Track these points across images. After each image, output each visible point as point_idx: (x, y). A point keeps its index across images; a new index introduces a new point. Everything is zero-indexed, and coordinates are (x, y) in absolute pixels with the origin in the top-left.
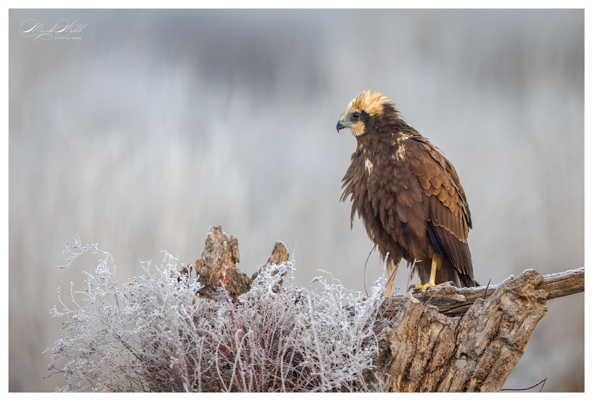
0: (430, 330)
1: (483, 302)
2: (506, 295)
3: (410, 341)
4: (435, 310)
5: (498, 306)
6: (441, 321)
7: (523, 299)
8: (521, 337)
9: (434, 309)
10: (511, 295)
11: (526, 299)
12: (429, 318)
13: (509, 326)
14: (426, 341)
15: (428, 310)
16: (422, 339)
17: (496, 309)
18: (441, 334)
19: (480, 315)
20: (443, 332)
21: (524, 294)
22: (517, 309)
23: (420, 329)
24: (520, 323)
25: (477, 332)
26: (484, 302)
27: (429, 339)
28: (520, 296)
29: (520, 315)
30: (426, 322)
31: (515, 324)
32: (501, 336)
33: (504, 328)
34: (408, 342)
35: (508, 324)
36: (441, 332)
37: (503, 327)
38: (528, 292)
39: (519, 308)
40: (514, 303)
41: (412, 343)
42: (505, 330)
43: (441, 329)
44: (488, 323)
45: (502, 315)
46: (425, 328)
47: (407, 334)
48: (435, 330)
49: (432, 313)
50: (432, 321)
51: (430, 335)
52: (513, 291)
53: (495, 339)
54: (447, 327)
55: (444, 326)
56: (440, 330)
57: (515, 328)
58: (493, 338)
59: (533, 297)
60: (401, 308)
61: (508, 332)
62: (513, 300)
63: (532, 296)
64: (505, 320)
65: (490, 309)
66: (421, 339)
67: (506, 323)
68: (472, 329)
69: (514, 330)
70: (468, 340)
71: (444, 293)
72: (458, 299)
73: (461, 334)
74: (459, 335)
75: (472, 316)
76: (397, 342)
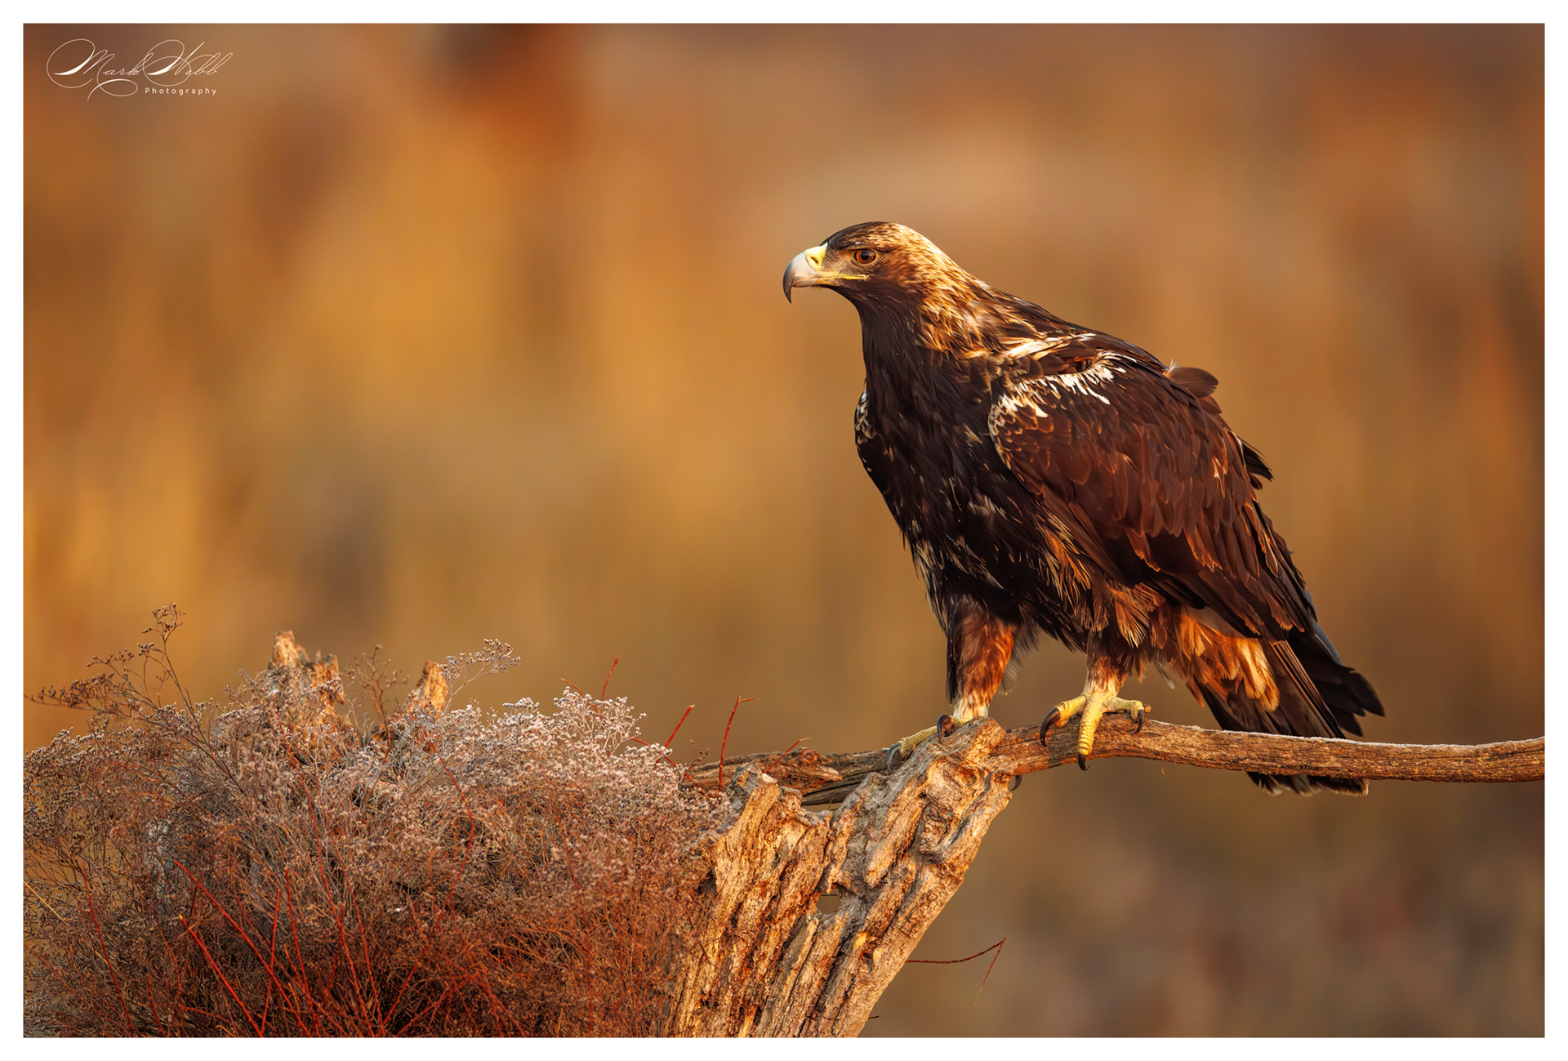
0: (779, 837)
1: (886, 780)
2: (937, 767)
3: (746, 860)
4: (795, 798)
5: (919, 789)
6: (802, 819)
7: (969, 774)
8: (963, 850)
9: (795, 795)
10: (947, 767)
11: (972, 776)
12: (783, 813)
13: (938, 828)
14: (770, 858)
15: (782, 797)
16: (764, 855)
17: (916, 795)
18: (799, 844)
19: (878, 806)
20: (805, 841)
21: (971, 764)
22: (958, 795)
23: (762, 834)
24: (963, 825)
25: (869, 842)
26: (888, 782)
27: (777, 855)
28: (964, 769)
29: (961, 806)
30: (775, 820)
31: (952, 824)
32: (923, 849)
33: (930, 831)
34: (744, 861)
35: (937, 824)
36: (801, 842)
37: (927, 830)
38: (977, 760)
39: (961, 793)
40: (952, 783)
41: (751, 862)
42: (929, 835)
43: (801, 835)
44: (897, 822)
45: (924, 806)
46: (771, 833)
47: (744, 846)
48: (791, 836)
49: (790, 802)
50: (788, 818)
51: (778, 846)
52: (951, 759)
53: (906, 854)
54: (813, 831)
55: (808, 828)
56: (799, 837)
57: (952, 832)
58: (902, 853)
59: (988, 770)
60: (733, 792)
61: (937, 841)
62: (948, 777)
63: (984, 768)
64: (930, 816)
65: (904, 795)
66: (761, 854)
67: (933, 823)
68: (858, 835)
69: (950, 836)
70: (847, 857)
71: (795, 765)
72: (826, 775)
73: (834, 845)
74: (830, 847)
75: (858, 809)
76: (727, 861)
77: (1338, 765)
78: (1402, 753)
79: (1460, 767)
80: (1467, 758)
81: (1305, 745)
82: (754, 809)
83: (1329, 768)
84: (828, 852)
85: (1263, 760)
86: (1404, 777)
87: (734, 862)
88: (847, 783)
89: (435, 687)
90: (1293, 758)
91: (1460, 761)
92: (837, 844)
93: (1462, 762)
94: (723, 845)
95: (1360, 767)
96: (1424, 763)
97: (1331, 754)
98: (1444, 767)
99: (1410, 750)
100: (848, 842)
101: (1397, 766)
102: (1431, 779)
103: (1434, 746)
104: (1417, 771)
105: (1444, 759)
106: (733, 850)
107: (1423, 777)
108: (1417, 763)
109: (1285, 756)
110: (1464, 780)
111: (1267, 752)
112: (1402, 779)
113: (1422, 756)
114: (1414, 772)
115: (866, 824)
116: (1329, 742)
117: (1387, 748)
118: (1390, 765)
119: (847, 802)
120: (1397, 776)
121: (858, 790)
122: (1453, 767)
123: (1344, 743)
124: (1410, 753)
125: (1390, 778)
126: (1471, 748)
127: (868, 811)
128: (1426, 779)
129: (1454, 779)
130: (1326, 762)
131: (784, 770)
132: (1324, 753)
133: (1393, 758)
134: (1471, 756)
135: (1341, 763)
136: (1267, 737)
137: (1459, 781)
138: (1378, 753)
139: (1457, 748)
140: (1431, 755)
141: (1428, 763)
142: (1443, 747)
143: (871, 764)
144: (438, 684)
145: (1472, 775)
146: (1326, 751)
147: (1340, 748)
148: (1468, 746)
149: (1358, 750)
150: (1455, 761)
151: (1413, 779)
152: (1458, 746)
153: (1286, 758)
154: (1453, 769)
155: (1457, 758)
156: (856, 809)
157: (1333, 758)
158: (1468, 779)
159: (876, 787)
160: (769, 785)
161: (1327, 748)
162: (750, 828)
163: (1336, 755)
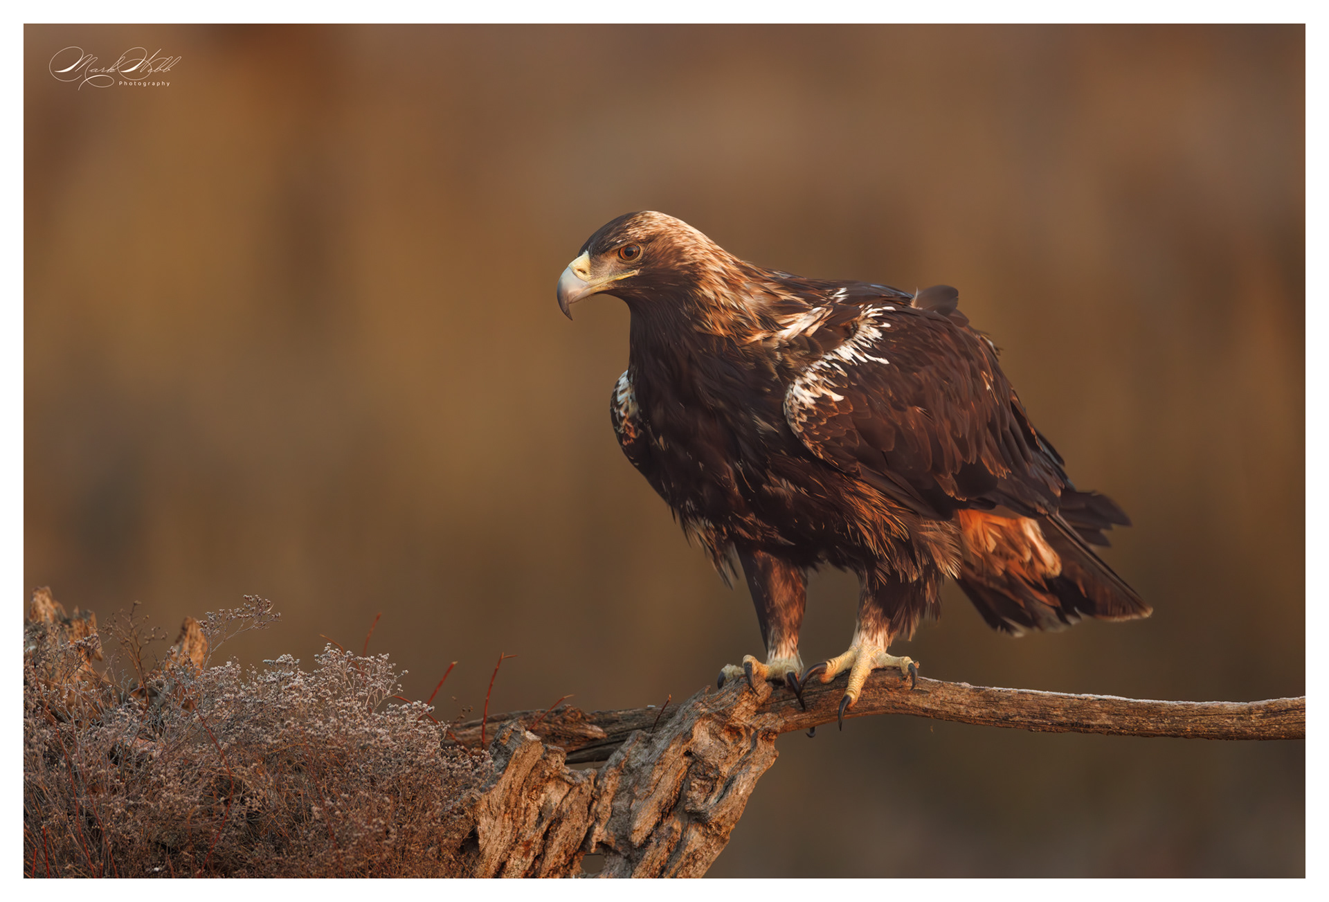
0: (543, 795)
1: (651, 738)
2: (703, 724)
3: (509, 819)
4: (559, 756)
5: (685, 747)
6: (566, 778)
7: (735, 731)
8: (729, 809)
9: (559, 753)
10: (713, 725)
11: (739, 734)
12: (546, 771)
13: (704, 787)
14: (533, 817)
15: (546, 755)
16: (527, 813)
17: (681, 753)
18: (564, 803)
19: (643, 765)
20: (569, 799)
21: (737, 722)
22: (724, 753)
23: (525, 793)
24: (729, 783)
25: (634, 801)
26: (653, 740)
27: (540, 814)
28: (730, 726)
29: (727, 764)
30: (538, 779)
31: (718, 782)
32: (688, 808)
33: (695, 790)
34: (507, 820)
35: (703, 783)
36: (565, 801)
37: (693, 789)
38: (743, 718)
39: (727, 751)
40: (718, 741)
41: (514, 821)
42: (695, 794)
43: (565, 793)
44: (662, 780)
45: (689, 764)
46: (535, 791)
47: (507, 805)
48: (554, 795)
49: (554, 760)
50: (552, 776)
51: (541, 805)
52: (717, 717)
53: (672, 813)
54: (577, 789)
55: (572, 786)
56: (562, 796)
57: (717, 791)
58: (667, 811)
59: (754, 728)
60: (496, 750)
61: (702, 800)
62: (714, 734)
63: (751, 726)
64: (696, 775)
65: (670, 753)
66: (525, 813)
67: (699, 782)
68: (622, 793)
69: (715, 795)
70: (612, 816)
71: (559, 722)
72: (590, 733)
73: (599, 803)
74: (594, 805)
75: (623, 767)
76: (489, 819)
77: (1110, 723)
78: (1173, 711)
79: (1233, 724)
80: (1240, 715)
81: (1076, 702)
82: (517, 767)
83: (1100, 726)
84: (592, 811)
85: (1033, 717)
86: (1176, 734)
87: (497, 821)
88: (612, 741)
89: (194, 644)
90: (1063, 716)
91: (1233, 718)
92: (602, 802)
93: (1235, 720)
94: (486, 804)
95: (1132, 725)
96: (1196, 721)
97: (1102, 711)
98: (1217, 724)
99: (1182, 707)
100: (612, 800)
101: (1168, 724)
102: (1203, 736)
103: (1207, 703)
104: (1189, 729)
105: (1217, 716)
106: (495, 809)
107: (1196, 735)
108: (1190, 721)
109: (1055, 713)
110: (1238, 739)
111: (1037, 709)
112: (1175, 736)
113: (1195, 713)
114: (1186, 729)
115: (631, 782)
116: (1100, 700)
117: (1159, 705)
118: (1162, 722)
119: (612, 760)
120: (1169, 733)
121: (624, 747)
122: (1226, 724)
123: (1115, 700)
124: (1182, 710)
125: (1162, 735)
126: (1244, 705)
127: (633, 770)
128: (1198, 736)
129: (1227, 736)
130: (1097, 719)
131: (547, 728)
132: (1095, 711)
133: (1165, 716)
134: (1244, 714)
135: (1113, 720)
136: (1037, 694)
137: (1232, 739)
138: (1150, 710)
139: (1230, 705)
140: (1204, 712)
141: (1200, 720)
142: (1216, 704)
143: (635, 722)
144: (197, 640)
145: (1246, 733)
146: (1096, 709)
147: (1111, 706)
148: (1241, 703)
149: (1130, 708)
150: (1229, 718)
151: (1185, 737)
152: (1230, 703)
153: (1057, 716)
154: (1226, 726)
155: (1229, 715)
156: (621, 767)
157: (1104, 716)
158: (1241, 736)
159: (640, 745)
160: (533, 742)
161: (1097, 705)
162: (513, 786)
163: (1108, 713)
